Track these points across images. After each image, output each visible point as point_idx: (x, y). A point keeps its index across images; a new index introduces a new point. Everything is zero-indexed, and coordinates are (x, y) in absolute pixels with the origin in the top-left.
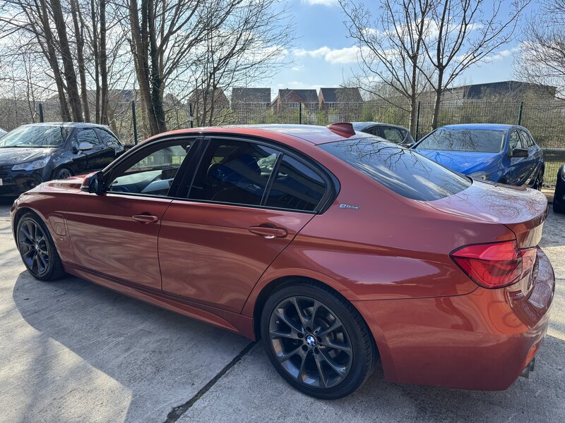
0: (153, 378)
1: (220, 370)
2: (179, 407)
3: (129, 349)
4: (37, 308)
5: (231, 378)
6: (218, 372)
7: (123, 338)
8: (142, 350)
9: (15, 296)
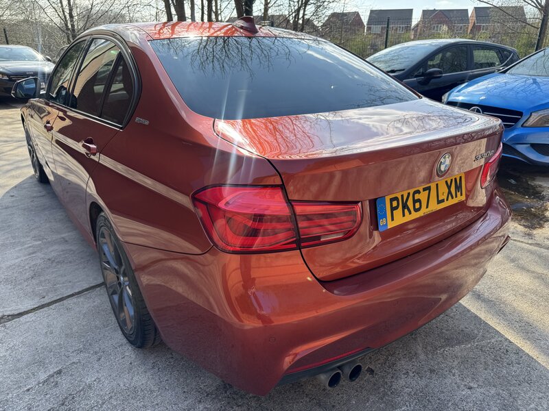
0: (20, 284)
1: (80, 290)
2: (8, 316)
3: (33, 253)
4: (10, 205)
5: (82, 299)
6: (77, 291)
7: (40, 242)
8: (43, 256)
9: (8, 192)
